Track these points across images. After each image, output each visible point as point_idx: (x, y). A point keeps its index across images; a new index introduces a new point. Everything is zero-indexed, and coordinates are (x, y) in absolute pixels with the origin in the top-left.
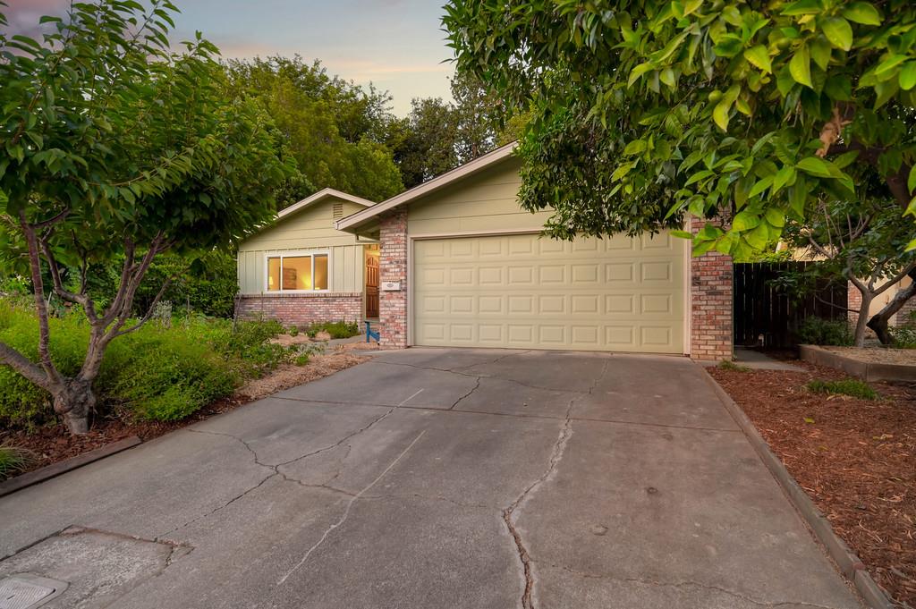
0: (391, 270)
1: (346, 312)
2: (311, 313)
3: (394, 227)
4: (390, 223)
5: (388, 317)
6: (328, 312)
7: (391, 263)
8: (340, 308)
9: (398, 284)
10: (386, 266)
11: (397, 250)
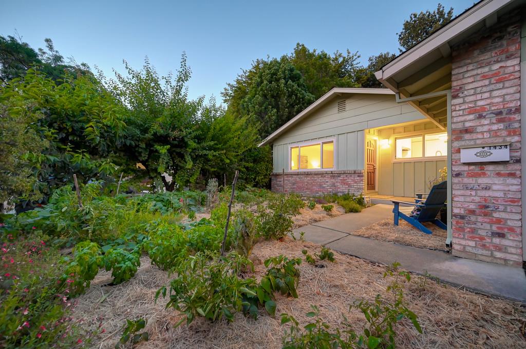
0: (479, 129)
1: (349, 185)
2: (320, 185)
3: (486, 56)
4: (476, 53)
5: (472, 207)
6: (334, 185)
7: (481, 117)
8: (344, 182)
9: (508, 150)
10: (468, 124)
11: (496, 93)
